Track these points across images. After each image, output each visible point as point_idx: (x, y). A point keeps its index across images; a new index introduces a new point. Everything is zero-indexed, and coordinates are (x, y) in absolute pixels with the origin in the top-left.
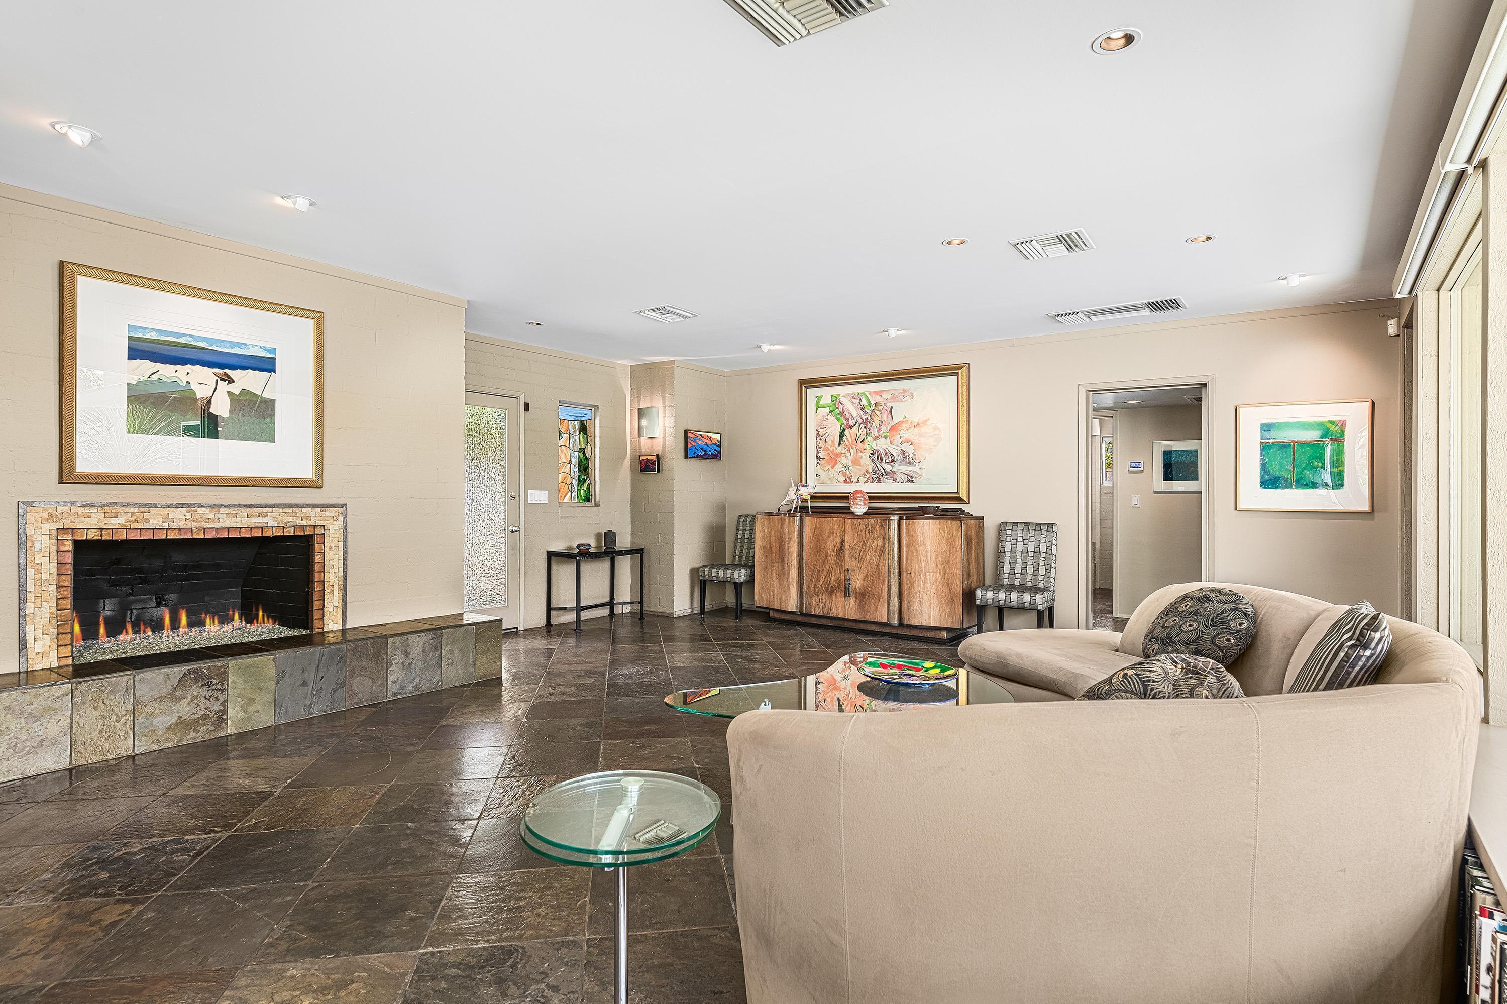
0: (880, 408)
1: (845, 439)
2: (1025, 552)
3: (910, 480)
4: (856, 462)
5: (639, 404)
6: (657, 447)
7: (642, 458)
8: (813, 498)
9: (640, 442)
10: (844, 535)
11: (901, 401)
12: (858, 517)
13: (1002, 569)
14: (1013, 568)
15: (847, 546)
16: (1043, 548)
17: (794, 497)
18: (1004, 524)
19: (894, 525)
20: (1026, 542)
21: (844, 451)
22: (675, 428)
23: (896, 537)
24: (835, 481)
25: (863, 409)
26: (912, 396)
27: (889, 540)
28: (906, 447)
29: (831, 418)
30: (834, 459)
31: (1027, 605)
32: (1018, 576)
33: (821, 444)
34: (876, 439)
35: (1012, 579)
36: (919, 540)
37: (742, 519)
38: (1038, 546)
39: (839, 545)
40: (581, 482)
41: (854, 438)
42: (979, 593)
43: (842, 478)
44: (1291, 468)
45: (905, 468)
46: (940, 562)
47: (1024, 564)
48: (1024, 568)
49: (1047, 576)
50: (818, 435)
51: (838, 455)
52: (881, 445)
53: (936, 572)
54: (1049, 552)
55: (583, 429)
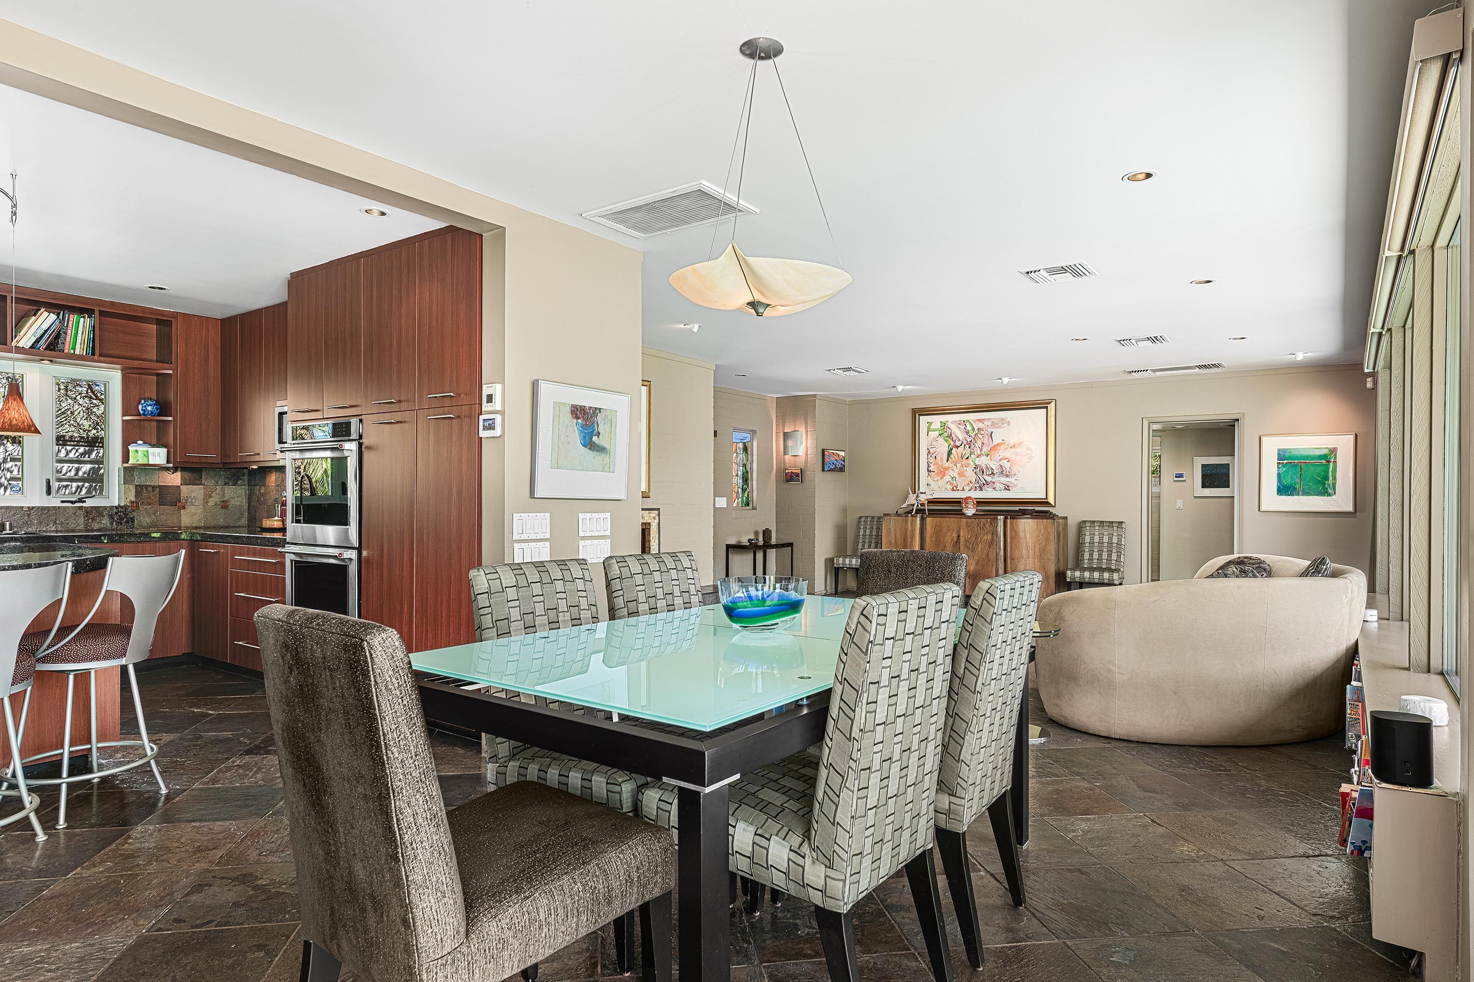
0: (982, 432)
1: (952, 456)
2: (1101, 543)
3: (1007, 488)
4: (961, 474)
5: (784, 428)
6: (801, 462)
7: (787, 471)
8: (930, 502)
9: (784, 459)
10: (959, 531)
11: (1000, 427)
12: (969, 517)
13: (1083, 556)
14: (1091, 555)
15: (962, 539)
16: (1115, 540)
17: (914, 502)
18: (1084, 522)
19: (1001, 524)
20: (1101, 536)
21: (951, 465)
22: (816, 447)
23: (1002, 532)
24: (943, 489)
25: (967, 433)
26: (1009, 423)
27: (997, 534)
28: (1004, 463)
29: (940, 440)
30: (942, 473)
31: (1106, 581)
32: (1095, 561)
33: (932, 460)
34: (979, 456)
35: (1091, 564)
36: (1021, 534)
37: (863, 519)
38: (1111, 539)
39: (955, 539)
40: (744, 490)
41: (960, 455)
42: (1069, 573)
43: (949, 487)
44: (1299, 481)
45: (1004, 480)
46: (1037, 550)
47: (1101, 552)
48: (1100, 555)
49: (1118, 561)
50: (929, 452)
51: (947, 469)
52: (983, 461)
53: (1034, 558)
54: (1119, 543)
55: (745, 449)
